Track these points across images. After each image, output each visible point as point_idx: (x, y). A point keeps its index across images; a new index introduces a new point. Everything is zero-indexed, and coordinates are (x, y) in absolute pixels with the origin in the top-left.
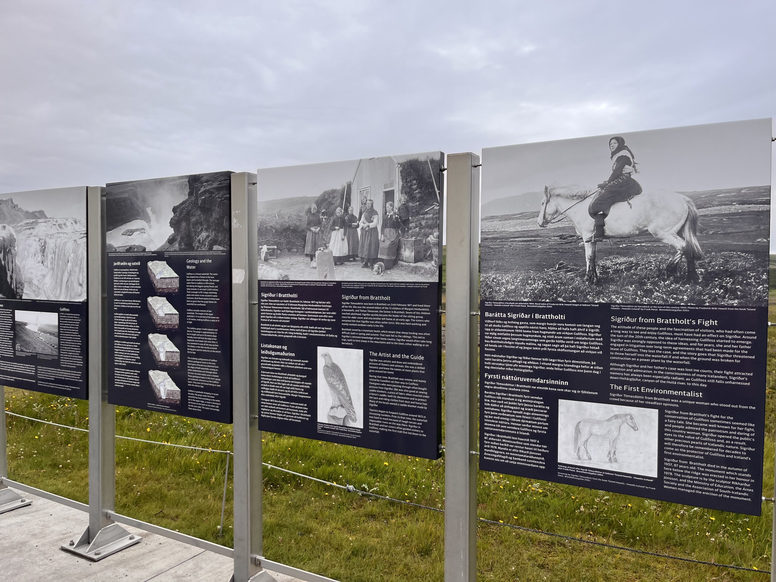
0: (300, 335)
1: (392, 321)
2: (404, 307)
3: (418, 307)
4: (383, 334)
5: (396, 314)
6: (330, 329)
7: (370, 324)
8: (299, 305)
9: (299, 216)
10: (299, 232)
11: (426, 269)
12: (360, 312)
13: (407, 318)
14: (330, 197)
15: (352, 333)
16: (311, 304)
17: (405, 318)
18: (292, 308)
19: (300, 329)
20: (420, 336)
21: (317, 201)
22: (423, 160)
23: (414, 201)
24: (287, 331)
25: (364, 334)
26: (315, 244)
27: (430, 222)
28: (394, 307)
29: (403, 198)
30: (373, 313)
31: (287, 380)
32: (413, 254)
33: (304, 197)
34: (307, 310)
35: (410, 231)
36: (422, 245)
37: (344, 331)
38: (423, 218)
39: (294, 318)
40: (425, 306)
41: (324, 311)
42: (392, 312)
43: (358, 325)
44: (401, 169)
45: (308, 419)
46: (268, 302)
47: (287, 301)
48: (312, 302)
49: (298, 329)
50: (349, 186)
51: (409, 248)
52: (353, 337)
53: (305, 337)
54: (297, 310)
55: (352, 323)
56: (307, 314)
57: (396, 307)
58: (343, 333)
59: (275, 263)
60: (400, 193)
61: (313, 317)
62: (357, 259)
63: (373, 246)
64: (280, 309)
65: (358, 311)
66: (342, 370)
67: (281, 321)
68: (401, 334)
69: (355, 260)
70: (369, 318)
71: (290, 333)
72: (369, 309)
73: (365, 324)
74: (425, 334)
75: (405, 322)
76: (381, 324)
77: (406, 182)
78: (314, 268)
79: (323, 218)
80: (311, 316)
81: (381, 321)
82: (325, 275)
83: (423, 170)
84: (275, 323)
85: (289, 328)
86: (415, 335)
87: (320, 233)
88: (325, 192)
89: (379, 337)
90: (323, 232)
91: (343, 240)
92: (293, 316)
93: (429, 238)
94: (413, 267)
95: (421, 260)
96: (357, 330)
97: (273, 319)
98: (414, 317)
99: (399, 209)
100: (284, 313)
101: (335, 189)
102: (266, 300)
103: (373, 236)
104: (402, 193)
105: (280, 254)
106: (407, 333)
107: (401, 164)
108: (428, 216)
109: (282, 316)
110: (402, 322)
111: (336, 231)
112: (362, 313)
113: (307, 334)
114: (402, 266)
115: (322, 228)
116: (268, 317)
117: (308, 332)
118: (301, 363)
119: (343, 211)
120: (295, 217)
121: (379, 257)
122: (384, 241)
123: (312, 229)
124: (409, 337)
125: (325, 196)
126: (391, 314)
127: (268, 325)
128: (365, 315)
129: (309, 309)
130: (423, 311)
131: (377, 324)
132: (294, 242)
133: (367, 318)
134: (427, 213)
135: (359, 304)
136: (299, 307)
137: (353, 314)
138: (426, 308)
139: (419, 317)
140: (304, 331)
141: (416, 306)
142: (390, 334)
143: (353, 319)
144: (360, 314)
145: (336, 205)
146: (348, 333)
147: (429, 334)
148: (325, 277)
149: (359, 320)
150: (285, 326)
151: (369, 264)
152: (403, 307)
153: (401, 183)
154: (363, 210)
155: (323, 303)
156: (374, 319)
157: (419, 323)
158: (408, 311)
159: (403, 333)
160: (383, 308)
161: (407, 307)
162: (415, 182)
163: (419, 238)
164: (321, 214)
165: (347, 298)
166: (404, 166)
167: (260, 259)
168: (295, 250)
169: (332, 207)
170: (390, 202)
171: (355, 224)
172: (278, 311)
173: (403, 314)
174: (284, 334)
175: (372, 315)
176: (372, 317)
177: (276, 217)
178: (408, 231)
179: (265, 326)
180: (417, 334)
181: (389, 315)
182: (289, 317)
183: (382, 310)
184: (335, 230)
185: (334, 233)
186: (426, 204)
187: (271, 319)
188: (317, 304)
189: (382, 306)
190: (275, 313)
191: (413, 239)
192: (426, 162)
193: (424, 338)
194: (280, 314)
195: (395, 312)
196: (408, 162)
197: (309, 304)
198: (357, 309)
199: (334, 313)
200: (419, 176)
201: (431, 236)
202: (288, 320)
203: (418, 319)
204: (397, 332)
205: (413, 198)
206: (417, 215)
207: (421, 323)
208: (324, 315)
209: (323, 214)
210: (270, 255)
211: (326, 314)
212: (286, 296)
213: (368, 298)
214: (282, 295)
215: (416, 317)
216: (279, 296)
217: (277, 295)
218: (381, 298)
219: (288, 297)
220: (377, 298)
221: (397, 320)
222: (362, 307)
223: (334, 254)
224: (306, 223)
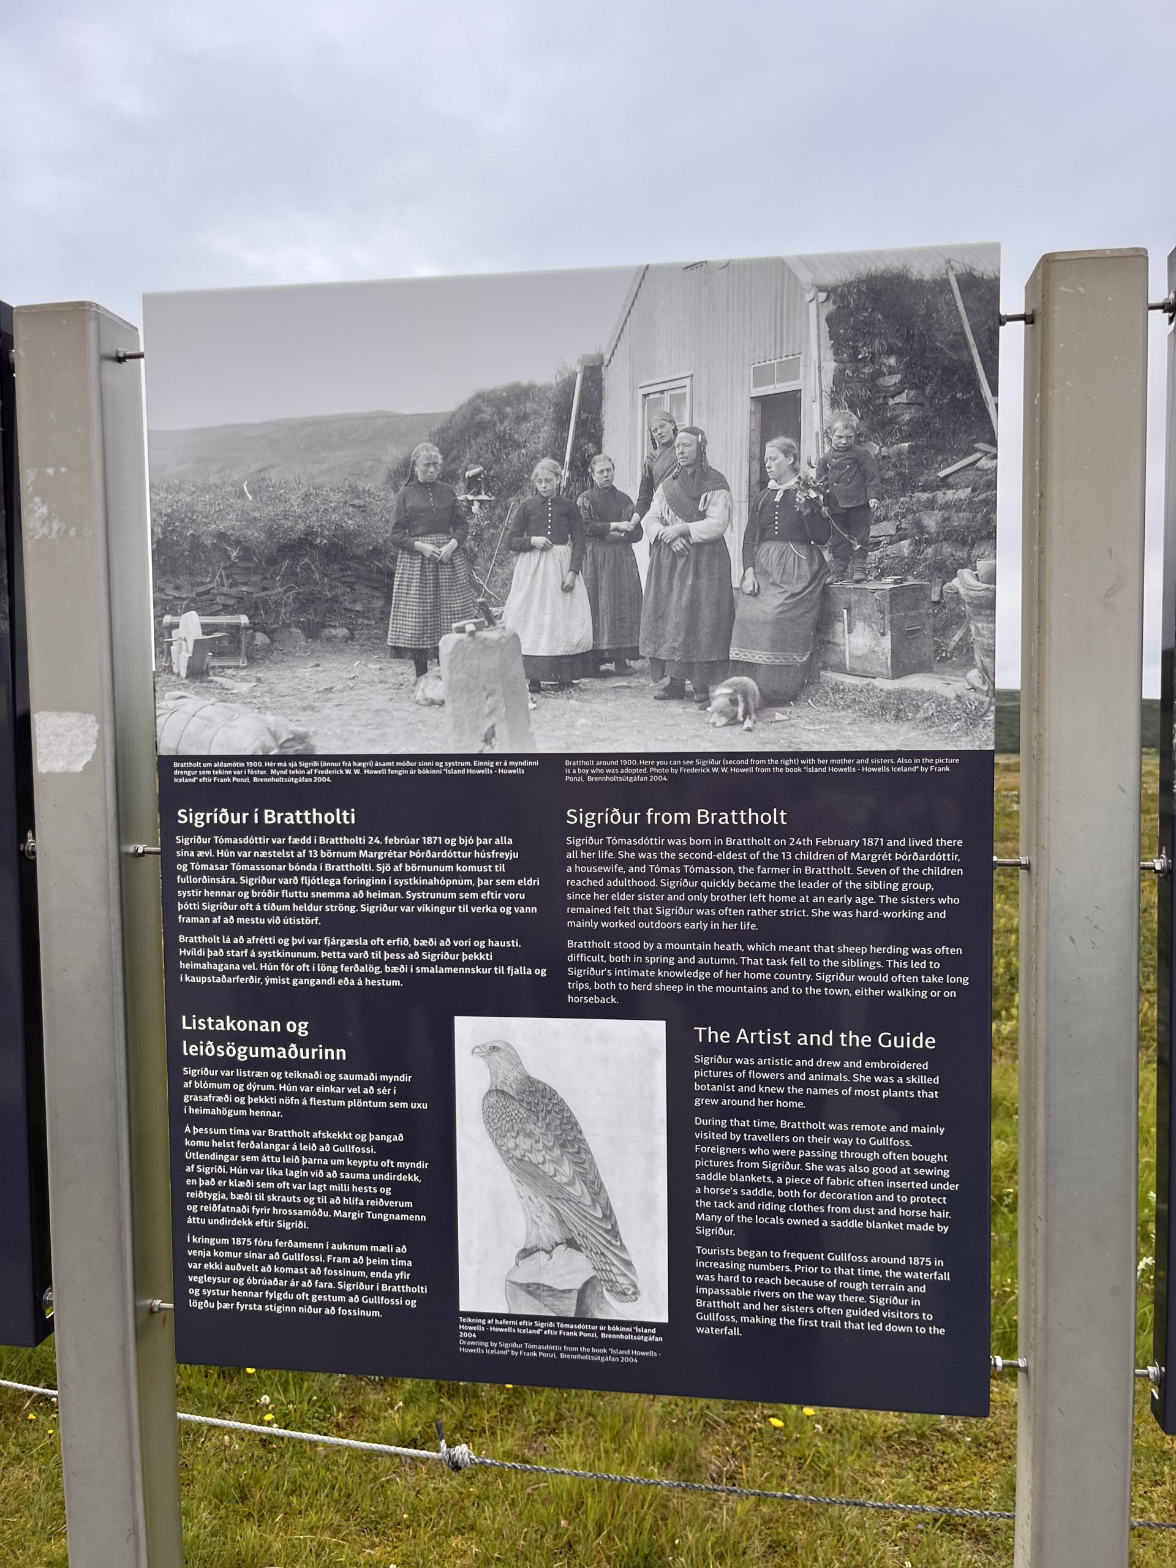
0: (372, 976)
1: (798, 906)
2: (851, 849)
3: (910, 850)
4: (755, 955)
5: (813, 878)
6: (514, 943)
7: (694, 918)
8: (363, 854)
9: (354, 490)
10: (357, 557)
11: (941, 702)
12: (648, 876)
13: (863, 893)
14: (503, 417)
15: (612, 959)
16: (422, 847)
17: (853, 893)
18: (329, 867)
19: (370, 948)
20: (919, 958)
21: (443, 430)
22: (927, 276)
23: (890, 434)
24: (309, 961)
25: (671, 961)
26: (437, 607)
27: (959, 519)
28: (805, 849)
29: (838, 424)
30: (709, 877)
31: (309, 1154)
32: (887, 642)
33: (380, 415)
34: (403, 875)
35: (874, 555)
36: (926, 608)
37: (576, 951)
38: (931, 505)
39: (341, 908)
40: (941, 842)
41: (484, 876)
42: (797, 870)
43: (642, 925)
44: (830, 307)
45: (413, 1304)
46: (213, 846)
47: (305, 840)
48: (429, 840)
49: (360, 949)
50: (594, 374)
51: (867, 620)
52: (617, 973)
53: (397, 983)
54: (352, 875)
55: (614, 917)
56: (403, 890)
57: (813, 849)
58: (571, 958)
59: (244, 688)
60: (827, 403)
61: (429, 902)
62: (636, 664)
63: (706, 613)
64: (269, 874)
65: (643, 869)
66: (570, 1103)
67: (277, 920)
68: (832, 956)
69: (623, 671)
70: (691, 898)
71: (322, 968)
72: (689, 862)
73: (674, 918)
74: (939, 951)
75: (854, 907)
76: (745, 918)
77: (854, 357)
78: (433, 703)
79: (476, 503)
80: (424, 895)
81: (746, 905)
82: (484, 730)
83: (928, 315)
84: (248, 930)
85: (316, 949)
86: (898, 957)
87: (458, 561)
88: (479, 396)
89: (739, 968)
90: (471, 558)
91: (568, 589)
92: (336, 901)
93: (955, 582)
94: (889, 694)
95: (922, 667)
96: (637, 945)
97: (237, 913)
98: (895, 887)
99: (824, 467)
100: (291, 888)
101: (525, 382)
102: (199, 840)
103: (704, 573)
104: (835, 404)
105: (268, 650)
106: (863, 950)
107: (831, 291)
108: (950, 495)
109: (280, 901)
110: (842, 907)
111: (535, 556)
112: (658, 877)
113: (403, 969)
114: (836, 690)
115: (469, 543)
116: (212, 908)
117: (406, 962)
118: (378, 1084)
119: (565, 473)
120: (335, 498)
121: (734, 654)
122: (755, 594)
123: (419, 544)
124: (871, 965)
125: (478, 410)
126: (790, 877)
127: (215, 939)
128: (672, 885)
129: (414, 868)
130: (933, 864)
131: (729, 919)
132: (335, 599)
133: (681, 897)
134: (945, 483)
135: (642, 841)
136: (366, 861)
137: (616, 883)
138: (945, 850)
139: (918, 886)
140: (387, 956)
141: (902, 843)
142: (788, 955)
143: (621, 904)
144: (652, 883)
145: (531, 447)
146: (599, 958)
147: (959, 951)
148: (487, 740)
149: (644, 904)
150: (295, 941)
151: (689, 686)
152: (843, 849)
153: (830, 366)
154: (657, 468)
155: (479, 842)
156: (714, 898)
157: (917, 908)
158: (868, 864)
159: (843, 949)
160: (755, 856)
161: (863, 849)
162: (892, 361)
163: (911, 581)
164: (461, 484)
165: (589, 820)
166: (843, 297)
167: (169, 669)
168: (342, 632)
169: (514, 456)
170: (781, 441)
171: (623, 525)
172: (264, 880)
173: (845, 878)
174: (293, 974)
175: (705, 884)
176: (707, 892)
177: (242, 494)
178: (863, 554)
179: (197, 946)
180: (905, 952)
181: (784, 884)
182: (317, 901)
183: (748, 863)
184: (531, 548)
185: (523, 564)
186: (939, 451)
187: (225, 914)
188: (449, 848)
189: (753, 849)
190: (246, 888)
191: (888, 582)
192: (942, 285)
193: (937, 965)
194: (270, 894)
195: (808, 870)
196: (860, 281)
197: (414, 848)
198: (638, 862)
199: (531, 882)
200: (909, 338)
201: (966, 573)
202: (312, 915)
203: (912, 893)
204: (818, 948)
205: (883, 424)
206: (903, 491)
207: (926, 908)
208: (484, 889)
209: (473, 484)
210: (219, 654)
211: (493, 888)
212: (302, 818)
213: (685, 817)
214: (279, 815)
215: (900, 887)
216: (267, 822)
217: (256, 815)
218: (746, 818)
219: (307, 822)
220: (726, 817)
221: (816, 900)
222: (659, 855)
223: (527, 649)
224: (393, 521)
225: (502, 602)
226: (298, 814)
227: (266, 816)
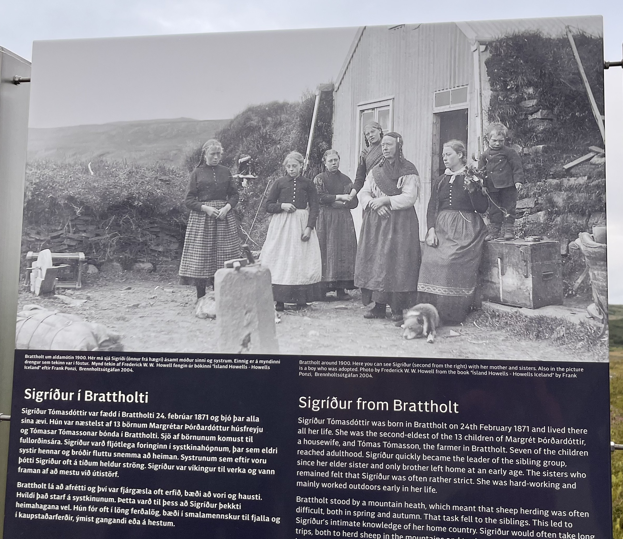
0: (153, 518)
1: (467, 476)
2: (505, 434)
3: (549, 436)
4: (435, 512)
5: (478, 455)
6: (257, 497)
7: (390, 483)
8: (152, 425)
9: (162, 170)
10: (161, 215)
11: (569, 327)
12: (357, 449)
13: (515, 467)
14: (265, 124)
15: (329, 512)
16: (194, 422)
17: (507, 467)
18: (127, 435)
19: (153, 497)
20: (557, 519)
21: (225, 131)
22: (554, 36)
23: (530, 139)
24: (109, 505)
25: (372, 515)
26: (214, 249)
27: (579, 198)
28: (472, 432)
29: (494, 132)
30: (402, 452)
32: (529, 283)
33: (183, 120)
34: (180, 442)
35: (519, 221)
36: (557, 259)
37: (303, 505)
38: (559, 188)
39: (134, 465)
40: (571, 430)
41: (238, 445)
42: (466, 448)
43: (352, 487)
44: (488, 55)
46: (48, 417)
47: (113, 414)
48: (199, 417)
49: (145, 497)
50: (328, 97)
51: (516, 266)
52: (333, 523)
53: (171, 524)
54: (143, 441)
55: (331, 480)
56: (178, 453)
57: (478, 432)
58: (299, 510)
59: (77, 303)
60: (485, 117)
61: (197, 463)
62: (352, 293)
63: (401, 258)
64: (85, 438)
65: (353, 444)
67: (88, 473)
68: (493, 515)
69: (342, 297)
70: (388, 467)
71: (118, 510)
72: (387, 439)
73: (375, 482)
74: (572, 514)
75: (508, 478)
76: (428, 484)
77: (504, 88)
78: (207, 317)
79: (244, 178)
80: (193, 458)
81: (429, 474)
82: (243, 337)
83: (555, 61)
84: (67, 480)
85: (115, 496)
86: (541, 518)
87: (231, 219)
88: (250, 109)
89: (422, 522)
90: (240, 217)
91: (305, 239)
92: (130, 460)
93: (578, 241)
94: (532, 319)
95: (557, 302)
96: (348, 502)
97: (61, 467)
98: (538, 464)
99: (483, 160)
100: (100, 449)
101: (281, 101)
102: (38, 411)
103: (400, 231)
104: (491, 118)
105: (96, 277)
106: (515, 511)
107: (488, 45)
108: (573, 181)
109: (91, 458)
110: (499, 477)
111: (284, 216)
112: (364, 450)
113: (176, 513)
114: (494, 315)
115: (239, 207)
116: (43, 462)
117: (179, 508)
119: (306, 161)
120: (150, 175)
121: (421, 287)
122: (436, 246)
123: (205, 207)
124: (521, 523)
125: (248, 119)
126: (461, 454)
127: (43, 486)
128: (374, 456)
129: (188, 437)
130: (566, 447)
131: (416, 484)
132: (145, 243)
133: (381, 466)
134: (568, 173)
135: (353, 422)
136: (154, 431)
137: (333, 453)
138: (575, 436)
139: (554, 463)
140: (165, 503)
141: (543, 430)
142: (459, 514)
143: (336, 470)
144: (360, 455)
145: (284, 144)
146: (319, 511)
147: (587, 514)
148: (245, 344)
149: (354, 471)
150: (100, 489)
151: (389, 309)
152: (499, 434)
153: (488, 93)
154: (369, 159)
155: (235, 419)
156: (405, 468)
157: (554, 480)
158: (517, 445)
159: (500, 510)
160: (435, 436)
161: (515, 434)
162: (531, 90)
163: (546, 240)
164: (236, 167)
165: (315, 406)
166: (496, 49)
167: (28, 289)
168: (148, 266)
169: (272, 149)
170: (454, 143)
171: (345, 197)
172: (81, 443)
173: (502, 455)
174: (97, 515)
175: (399, 457)
176: (400, 463)
177: (87, 171)
178: (511, 220)
179: (30, 490)
180: (546, 514)
181: (456, 458)
182: (117, 460)
183: (431, 442)
184: (281, 211)
185: (276, 221)
186: (565, 151)
187: (52, 467)
188: (213, 423)
189: (434, 431)
190: (68, 448)
191: (530, 241)
192: (564, 42)
193: (570, 525)
194: (85, 453)
195: (474, 449)
196: (508, 39)
197: (189, 422)
198: (350, 438)
199: (271, 451)
200: (542, 76)
201: (585, 236)
202: (113, 469)
203: (551, 468)
204: (481, 509)
205: (525, 133)
206: (539, 178)
207: (562, 481)
208: (237, 455)
209: (243, 167)
210: (63, 279)
211: (244, 454)
212: (111, 398)
213: (385, 405)
214: (95, 395)
215: (542, 463)
216: (86, 400)
217: (79, 394)
218: (429, 407)
219: (115, 400)
220: (415, 406)
221: (480, 471)
222: (365, 433)
223: (275, 280)
224: (188, 191)
225: (259, 248)
226: (108, 394)
227: (86, 396)
